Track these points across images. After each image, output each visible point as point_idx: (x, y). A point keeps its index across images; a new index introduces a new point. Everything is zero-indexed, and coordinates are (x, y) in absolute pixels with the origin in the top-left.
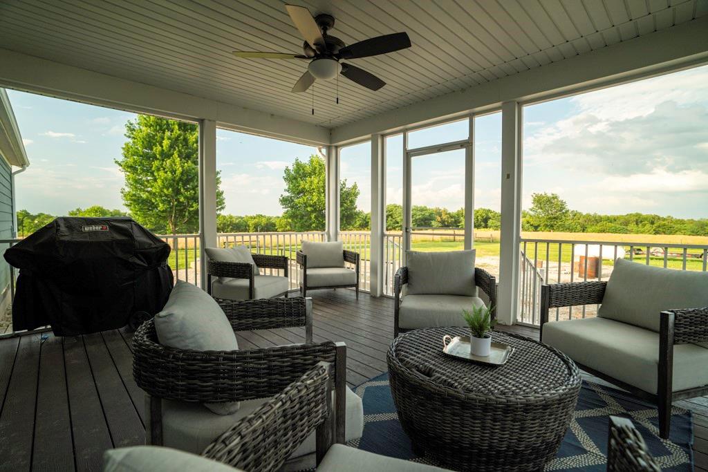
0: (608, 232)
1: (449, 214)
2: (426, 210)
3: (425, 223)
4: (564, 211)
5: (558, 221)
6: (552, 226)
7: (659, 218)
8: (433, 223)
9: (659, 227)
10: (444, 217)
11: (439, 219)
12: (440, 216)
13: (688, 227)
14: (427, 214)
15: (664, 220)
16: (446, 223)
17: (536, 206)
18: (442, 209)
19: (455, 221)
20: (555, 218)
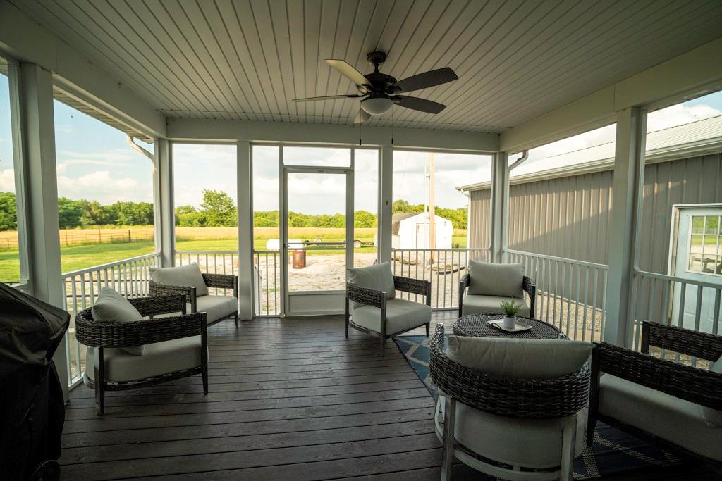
0: (263, 226)
1: (102, 208)
2: (68, 202)
3: (69, 220)
4: (231, 208)
5: (228, 217)
6: (222, 222)
7: (294, 215)
8: (82, 219)
9: (295, 221)
10: (95, 212)
11: (88, 214)
12: (90, 210)
13: (311, 220)
14: (72, 208)
15: (297, 215)
16: (99, 220)
17: (207, 203)
18: (92, 202)
19: (111, 217)
20: (224, 214)
